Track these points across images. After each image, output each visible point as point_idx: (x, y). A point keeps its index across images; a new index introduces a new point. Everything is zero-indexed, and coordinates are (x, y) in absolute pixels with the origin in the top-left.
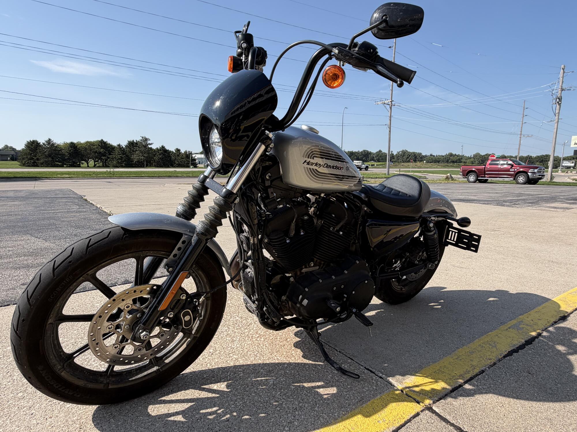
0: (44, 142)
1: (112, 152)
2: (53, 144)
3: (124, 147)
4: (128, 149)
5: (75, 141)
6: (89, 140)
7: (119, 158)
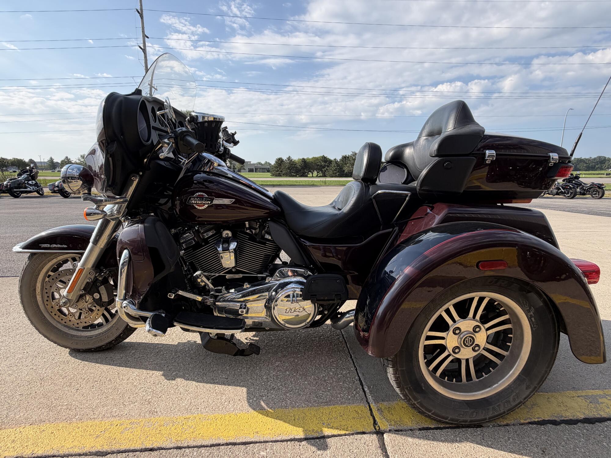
0: (286, 159)
1: (330, 165)
2: (291, 160)
3: (339, 160)
4: (341, 162)
5: (305, 158)
6: (315, 157)
7: (335, 170)
